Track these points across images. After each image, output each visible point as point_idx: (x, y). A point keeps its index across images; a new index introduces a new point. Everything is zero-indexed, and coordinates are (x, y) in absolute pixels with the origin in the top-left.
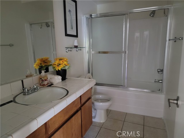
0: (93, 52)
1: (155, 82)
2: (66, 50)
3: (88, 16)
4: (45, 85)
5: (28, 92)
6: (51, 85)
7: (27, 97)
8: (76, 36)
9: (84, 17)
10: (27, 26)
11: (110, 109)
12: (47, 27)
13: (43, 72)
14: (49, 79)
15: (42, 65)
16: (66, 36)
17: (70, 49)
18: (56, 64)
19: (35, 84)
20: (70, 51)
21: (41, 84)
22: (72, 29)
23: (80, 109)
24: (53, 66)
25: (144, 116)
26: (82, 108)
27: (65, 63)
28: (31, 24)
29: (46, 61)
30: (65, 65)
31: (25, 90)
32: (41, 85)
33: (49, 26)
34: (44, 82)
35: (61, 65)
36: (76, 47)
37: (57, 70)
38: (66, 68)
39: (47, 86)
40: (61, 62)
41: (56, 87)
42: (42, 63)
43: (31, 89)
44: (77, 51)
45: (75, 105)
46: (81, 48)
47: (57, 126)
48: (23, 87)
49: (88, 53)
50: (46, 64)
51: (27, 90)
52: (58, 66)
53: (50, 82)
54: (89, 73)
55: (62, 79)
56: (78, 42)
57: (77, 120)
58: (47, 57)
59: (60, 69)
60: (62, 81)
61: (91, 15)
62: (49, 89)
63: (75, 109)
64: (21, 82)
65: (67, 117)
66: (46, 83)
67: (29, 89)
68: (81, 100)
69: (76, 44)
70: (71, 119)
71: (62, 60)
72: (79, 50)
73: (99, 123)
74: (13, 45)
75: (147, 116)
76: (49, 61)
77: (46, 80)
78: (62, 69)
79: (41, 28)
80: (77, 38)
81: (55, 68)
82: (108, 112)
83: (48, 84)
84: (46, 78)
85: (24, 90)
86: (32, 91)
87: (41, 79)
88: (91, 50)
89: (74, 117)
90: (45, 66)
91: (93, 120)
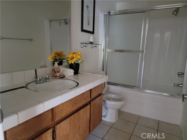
0: (109, 50)
1: (174, 86)
2: (81, 45)
3: (106, 13)
4: (57, 76)
5: (40, 81)
6: (63, 77)
7: (39, 85)
8: (93, 33)
9: (102, 14)
10: (46, 23)
11: (122, 110)
12: (66, 24)
13: (56, 63)
14: (61, 71)
15: (56, 58)
16: (82, 31)
17: (85, 45)
18: (70, 57)
19: (48, 75)
20: (85, 46)
21: (53, 75)
22: (89, 25)
23: (89, 103)
24: (67, 59)
25: (159, 121)
26: (92, 102)
27: (79, 57)
28: (50, 21)
29: (61, 55)
30: (78, 59)
31: (38, 78)
32: (53, 77)
33: (68, 23)
34: (56, 74)
35: (74, 59)
36: (91, 43)
37: (70, 63)
38: (79, 62)
39: (59, 78)
40: (75, 56)
41: (67, 79)
42: (56, 56)
43: (43, 78)
44: (92, 48)
45: (84, 98)
46: (96, 44)
47: (64, 114)
48: (36, 76)
49: (103, 51)
50: (60, 57)
51: (40, 79)
52: (71, 59)
53: (63, 74)
54: (103, 70)
55: (74, 73)
56: (94, 38)
57: (85, 113)
58: (62, 51)
59: (73, 63)
60: (74, 74)
61: (109, 12)
62: (61, 81)
63: (84, 102)
64: (34, 71)
65: (75, 108)
66: (58, 74)
67: (41, 78)
68: (91, 95)
69: (91, 40)
70: (79, 111)
71: (75, 54)
72: (94, 47)
73: (110, 122)
74: (32, 40)
75: (162, 122)
76: (63, 54)
77: (58, 72)
78: (75, 63)
79: (59, 25)
80: (93, 35)
81: (68, 62)
82: (120, 113)
83: (60, 76)
84: (59, 70)
85: (36, 78)
86: (44, 80)
87: (54, 70)
88: (107, 49)
89: (82, 110)
90: (59, 59)
91: (103, 119)
